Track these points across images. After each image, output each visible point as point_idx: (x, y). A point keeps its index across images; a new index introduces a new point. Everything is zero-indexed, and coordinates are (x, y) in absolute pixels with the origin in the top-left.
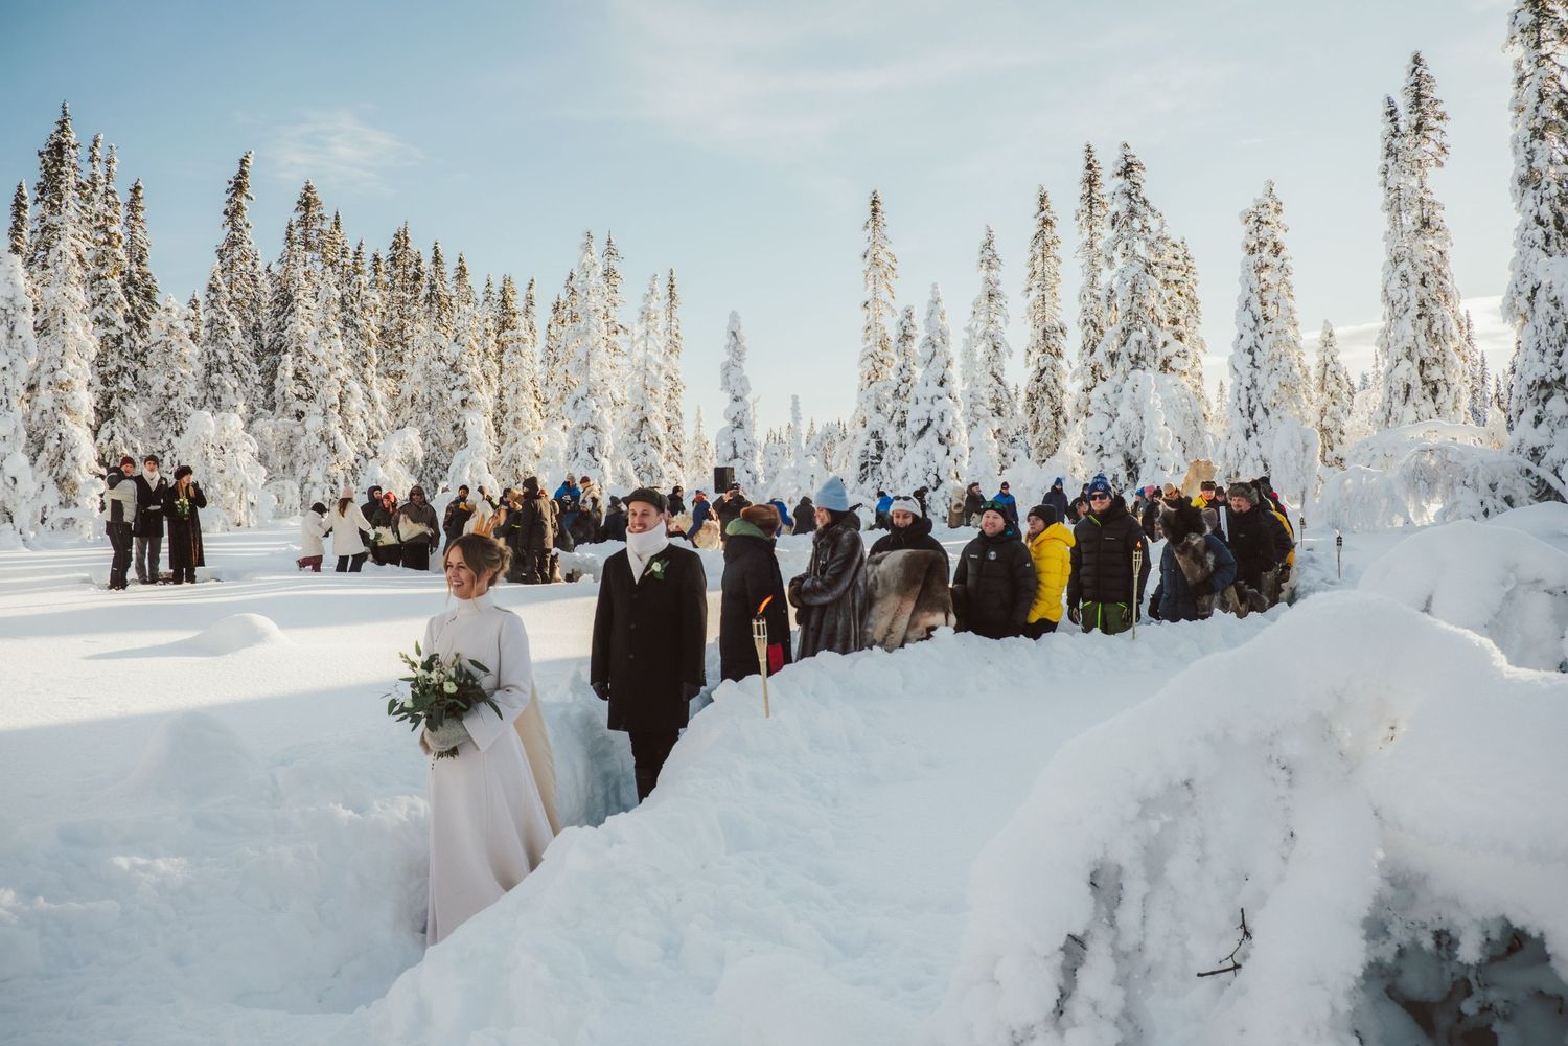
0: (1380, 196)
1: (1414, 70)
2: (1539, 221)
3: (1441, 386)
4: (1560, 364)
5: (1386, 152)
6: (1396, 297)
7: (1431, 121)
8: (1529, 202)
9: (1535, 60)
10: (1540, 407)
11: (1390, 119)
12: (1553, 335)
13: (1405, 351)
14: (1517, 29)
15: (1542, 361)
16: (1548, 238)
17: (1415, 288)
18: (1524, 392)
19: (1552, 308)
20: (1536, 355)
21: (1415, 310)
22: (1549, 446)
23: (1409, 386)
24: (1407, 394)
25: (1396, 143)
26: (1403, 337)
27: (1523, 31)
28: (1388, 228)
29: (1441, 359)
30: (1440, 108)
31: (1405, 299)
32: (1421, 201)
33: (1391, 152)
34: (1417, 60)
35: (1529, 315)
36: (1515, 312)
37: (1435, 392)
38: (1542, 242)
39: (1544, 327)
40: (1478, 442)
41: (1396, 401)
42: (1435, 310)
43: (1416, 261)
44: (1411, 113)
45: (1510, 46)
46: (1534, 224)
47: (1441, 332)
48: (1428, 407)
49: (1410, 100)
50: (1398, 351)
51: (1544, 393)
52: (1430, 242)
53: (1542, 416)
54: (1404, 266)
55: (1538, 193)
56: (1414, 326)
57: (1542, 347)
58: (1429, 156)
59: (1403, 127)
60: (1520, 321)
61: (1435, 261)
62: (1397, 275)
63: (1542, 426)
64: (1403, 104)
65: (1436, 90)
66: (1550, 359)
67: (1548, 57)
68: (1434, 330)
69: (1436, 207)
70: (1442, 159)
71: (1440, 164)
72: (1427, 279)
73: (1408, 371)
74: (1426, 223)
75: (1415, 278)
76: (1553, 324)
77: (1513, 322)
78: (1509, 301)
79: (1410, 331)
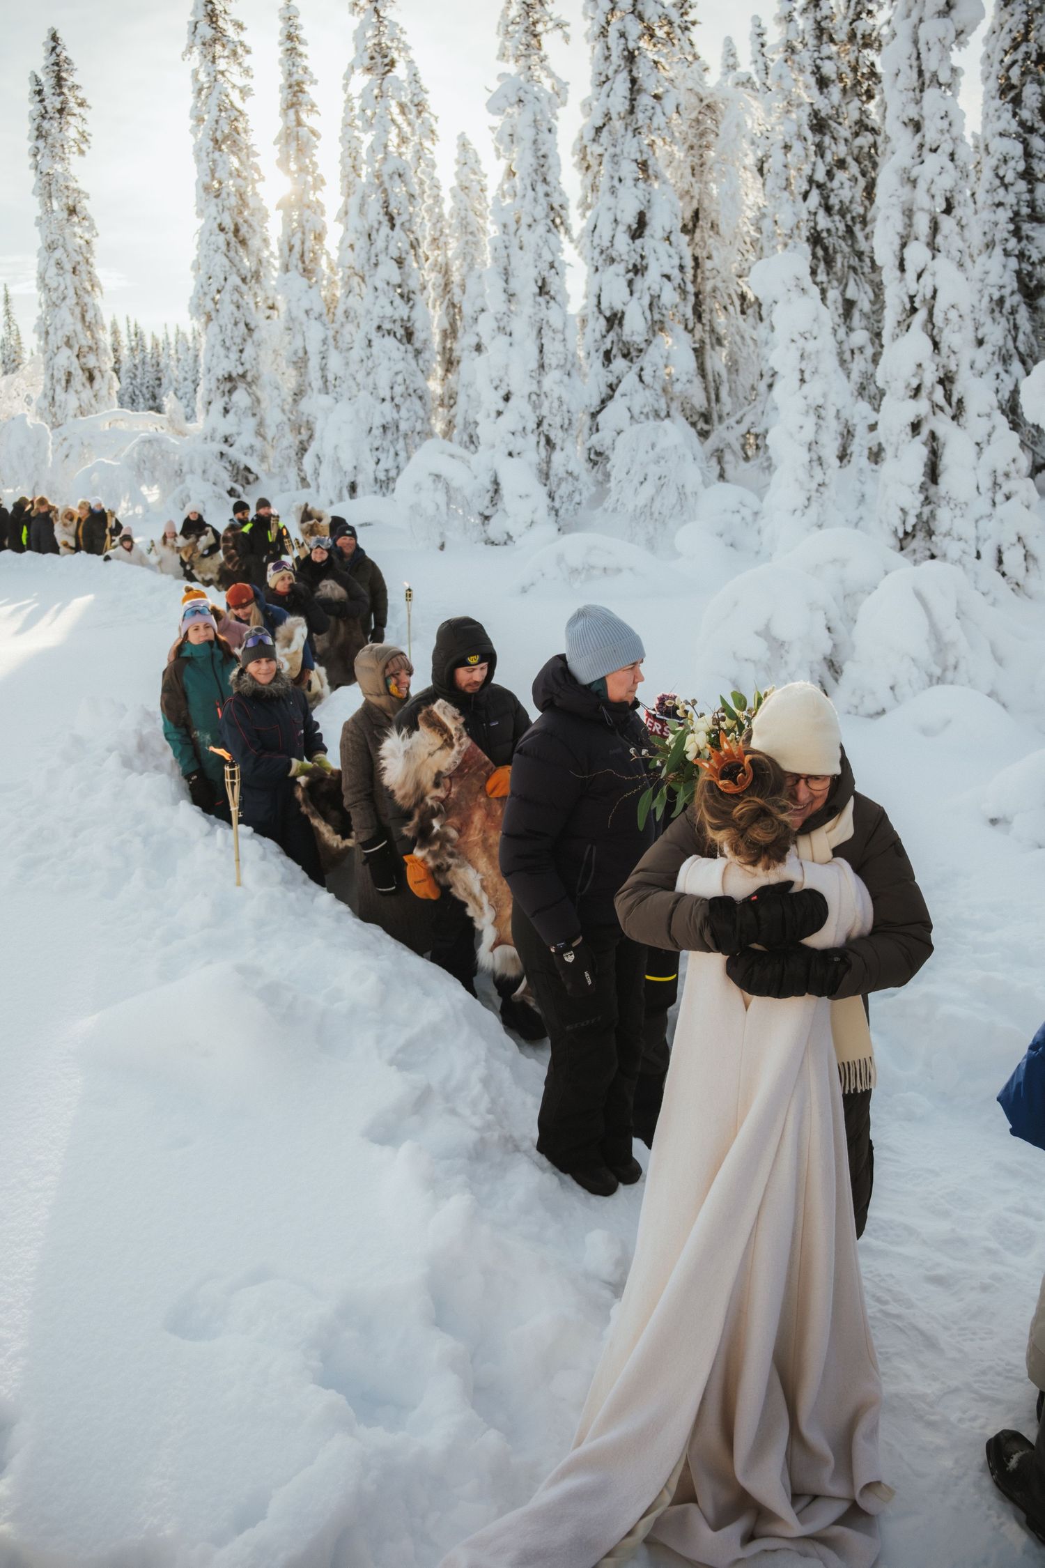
0: (31, 178)
1: (54, 49)
2: (222, 230)
3: (97, 374)
4: (243, 360)
5: (36, 133)
6: (53, 284)
7: (72, 104)
8: (213, 210)
9: (214, 74)
10: (226, 398)
11: (38, 98)
12: (236, 333)
13: (65, 339)
14: (198, 41)
15: (227, 357)
16: (228, 244)
17: (69, 276)
18: (214, 385)
19: (235, 309)
20: (222, 352)
21: (72, 300)
22: (239, 434)
23: (69, 374)
24: (68, 381)
25: (46, 125)
26: (62, 325)
27: (204, 44)
28: (39, 212)
29: (94, 347)
30: (80, 94)
31: (62, 287)
32: (67, 187)
33: (41, 134)
34: (54, 38)
35: (213, 314)
36: (201, 311)
37: (91, 378)
38: (224, 248)
39: (230, 326)
40: (160, 430)
41: (59, 389)
42: (87, 299)
43: (70, 249)
44: (54, 94)
45: (188, 56)
46: (217, 231)
47: (93, 321)
48: (87, 394)
49: (53, 81)
50: (57, 339)
51: (228, 386)
52: (78, 230)
53: (228, 407)
54: (59, 254)
55: (219, 201)
56: (72, 314)
57: (228, 344)
58: (72, 143)
59: (49, 109)
60: (203, 319)
61: (84, 250)
62: (52, 262)
63: (231, 415)
64: (48, 83)
65: (76, 74)
66: (234, 355)
67: (222, 73)
68: (88, 319)
69: (82, 196)
70: (84, 147)
71: (82, 152)
72: (78, 268)
73: (65, 359)
74: (72, 211)
75: (68, 267)
76: (236, 324)
77: (198, 319)
78: (196, 301)
79: (69, 319)
